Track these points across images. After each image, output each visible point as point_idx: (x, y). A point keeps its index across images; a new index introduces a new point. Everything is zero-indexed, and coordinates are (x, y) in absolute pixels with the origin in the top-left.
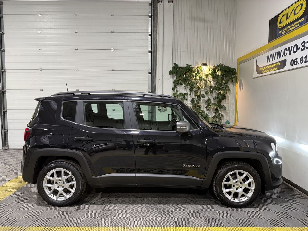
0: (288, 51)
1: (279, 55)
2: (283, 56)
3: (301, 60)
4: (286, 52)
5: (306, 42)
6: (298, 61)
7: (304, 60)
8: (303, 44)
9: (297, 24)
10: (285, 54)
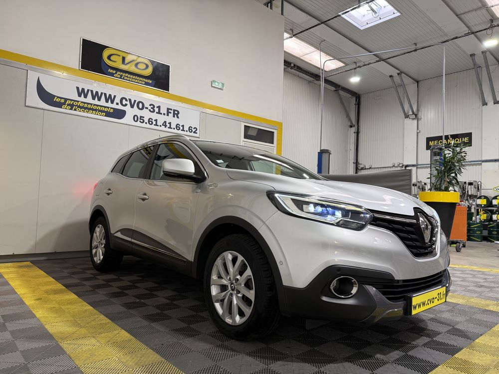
0: (128, 103)
1: (110, 99)
2: (119, 104)
3: (149, 121)
4: (124, 102)
6: (146, 120)
7: (154, 123)
8: (152, 106)
9: (142, 81)
10: (124, 104)
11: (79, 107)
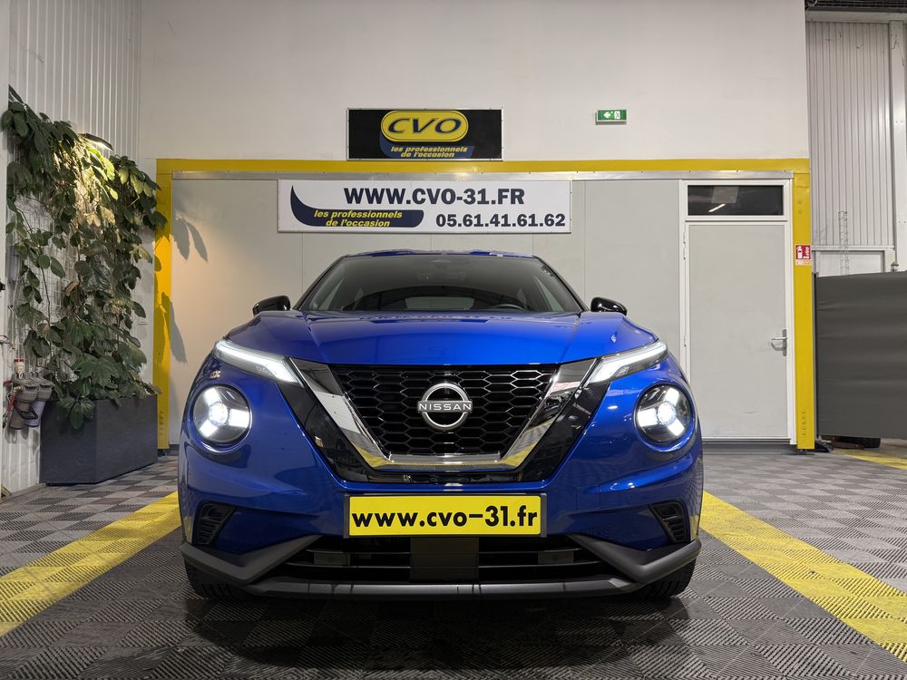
0: (426, 196)
1: (396, 196)
2: (412, 201)
3: (465, 221)
4: (420, 197)
5: (476, 193)
6: (459, 220)
7: (475, 221)
8: (469, 193)
9: (449, 153)
10: (419, 199)
11: (351, 219)
